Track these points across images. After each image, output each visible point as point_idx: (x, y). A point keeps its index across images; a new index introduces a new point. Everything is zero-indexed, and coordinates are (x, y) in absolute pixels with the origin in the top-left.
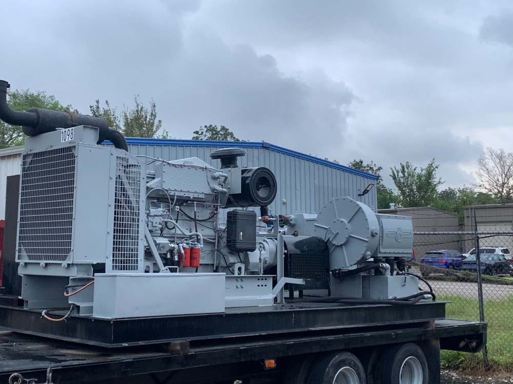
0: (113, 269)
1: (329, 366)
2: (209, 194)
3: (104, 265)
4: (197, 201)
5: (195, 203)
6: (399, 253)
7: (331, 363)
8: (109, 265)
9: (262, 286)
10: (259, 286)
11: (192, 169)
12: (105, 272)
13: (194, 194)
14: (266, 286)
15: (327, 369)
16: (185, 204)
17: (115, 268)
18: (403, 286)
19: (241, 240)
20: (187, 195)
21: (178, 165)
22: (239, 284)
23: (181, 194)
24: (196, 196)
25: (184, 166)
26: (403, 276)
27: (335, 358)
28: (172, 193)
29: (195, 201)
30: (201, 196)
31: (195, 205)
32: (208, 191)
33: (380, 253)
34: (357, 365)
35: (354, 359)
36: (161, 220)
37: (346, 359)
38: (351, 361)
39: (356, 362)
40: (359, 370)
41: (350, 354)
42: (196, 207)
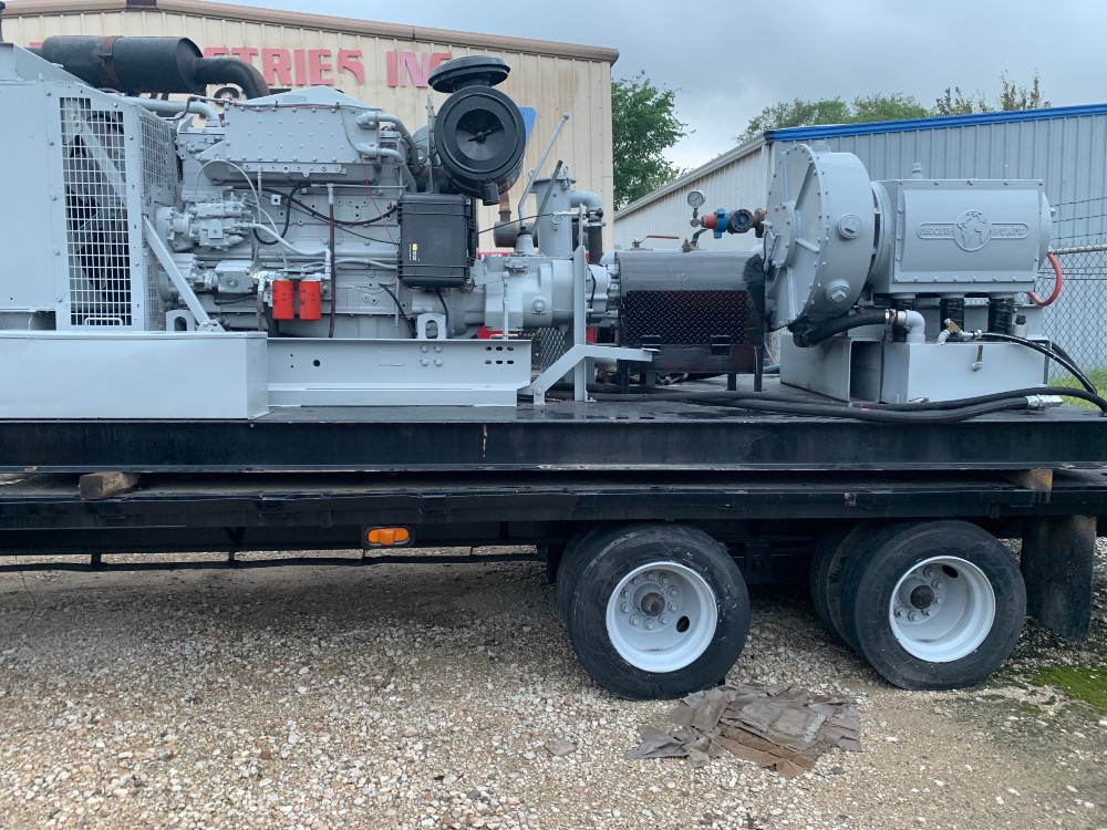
0: (73, 323)
1: (602, 554)
2: (354, 164)
3: (52, 314)
4: (334, 182)
5: (330, 186)
6: (975, 282)
7: (607, 549)
8: (64, 316)
9: (500, 362)
10: (488, 362)
11: (300, 111)
12: (54, 328)
13: (311, 167)
14: (510, 362)
15: (594, 562)
16: (304, 190)
17: (76, 320)
18: (975, 370)
19: (417, 262)
20: (293, 169)
21: (260, 106)
22: (432, 358)
23: (268, 168)
24: (318, 169)
25: (277, 106)
26: (976, 345)
27: (623, 539)
28: (253, 168)
29: (330, 182)
30: (331, 170)
31: (331, 190)
32: (350, 158)
33: (895, 282)
34: (709, 560)
35: (697, 546)
36: (231, 224)
37: (661, 542)
38: (685, 548)
39: (706, 553)
40: (717, 574)
41: (682, 531)
42: (335, 195)
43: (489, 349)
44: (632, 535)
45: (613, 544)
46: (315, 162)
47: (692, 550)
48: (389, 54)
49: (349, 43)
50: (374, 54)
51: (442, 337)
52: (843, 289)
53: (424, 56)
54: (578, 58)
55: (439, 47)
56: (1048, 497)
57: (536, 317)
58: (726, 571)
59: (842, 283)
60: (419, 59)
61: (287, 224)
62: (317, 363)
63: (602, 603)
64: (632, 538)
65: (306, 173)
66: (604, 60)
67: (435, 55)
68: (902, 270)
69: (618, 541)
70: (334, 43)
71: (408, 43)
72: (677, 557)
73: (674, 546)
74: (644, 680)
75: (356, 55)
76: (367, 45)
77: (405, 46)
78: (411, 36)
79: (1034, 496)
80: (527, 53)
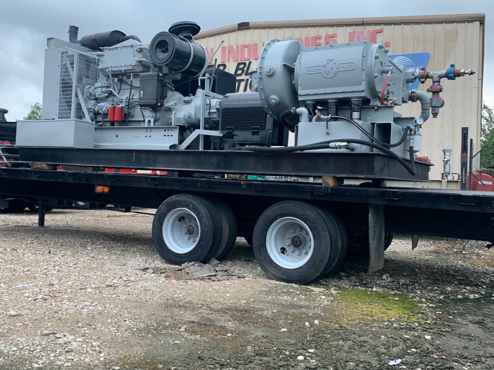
2: (136, 65)
5: (132, 74)
9: (168, 136)
10: (165, 136)
11: (122, 49)
14: (172, 136)
20: (120, 69)
22: (148, 134)
23: (114, 69)
24: (126, 68)
27: (171, 198)
28: (110, 70)
29: (131, 72)
30: (130, 68)
31: (132, 75)
32: (134, 63)
34: (198, 208)
35: (195, 203)
36: (104, 89)
37: (182, 200)
38: (190, 203)
39: (197, 206)
40: (200, 215)
41: (191, 197)
42: (133, 78)
43: (165, 130)
44: (173, 196)
45: (167, 199)
46: (125, 66)
47: (192, 204)
48: (350, 33)
49: (330, 31)
50: (342, 34)
51: (152, 125)
52: (274, 99)
53: (369, 32)
54: (458, 22)
55: (376, 26)
56: (330, 190)
57: (189, 119)
58: (204, 215)
59: (274, 96)
60: (365, 34)
61: (120, 89)
62: (117, 136)
63: (161, 222)
64: (174, 198)
65: (123, 69)
66: (475, 21)
67: (374, 31)
68: (301, 89)
69: (169, 198)
70: (323, 32)
71: (360, 27)
72: (187, 206)
73: (186, 202)
74: (172, 255)
75: (333, 36)
76: (340, 30)
77: (359, 29)
78: (362, 23)
79: (323, 189)
80: (426, 23)
